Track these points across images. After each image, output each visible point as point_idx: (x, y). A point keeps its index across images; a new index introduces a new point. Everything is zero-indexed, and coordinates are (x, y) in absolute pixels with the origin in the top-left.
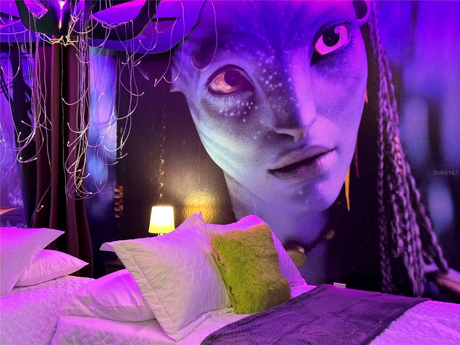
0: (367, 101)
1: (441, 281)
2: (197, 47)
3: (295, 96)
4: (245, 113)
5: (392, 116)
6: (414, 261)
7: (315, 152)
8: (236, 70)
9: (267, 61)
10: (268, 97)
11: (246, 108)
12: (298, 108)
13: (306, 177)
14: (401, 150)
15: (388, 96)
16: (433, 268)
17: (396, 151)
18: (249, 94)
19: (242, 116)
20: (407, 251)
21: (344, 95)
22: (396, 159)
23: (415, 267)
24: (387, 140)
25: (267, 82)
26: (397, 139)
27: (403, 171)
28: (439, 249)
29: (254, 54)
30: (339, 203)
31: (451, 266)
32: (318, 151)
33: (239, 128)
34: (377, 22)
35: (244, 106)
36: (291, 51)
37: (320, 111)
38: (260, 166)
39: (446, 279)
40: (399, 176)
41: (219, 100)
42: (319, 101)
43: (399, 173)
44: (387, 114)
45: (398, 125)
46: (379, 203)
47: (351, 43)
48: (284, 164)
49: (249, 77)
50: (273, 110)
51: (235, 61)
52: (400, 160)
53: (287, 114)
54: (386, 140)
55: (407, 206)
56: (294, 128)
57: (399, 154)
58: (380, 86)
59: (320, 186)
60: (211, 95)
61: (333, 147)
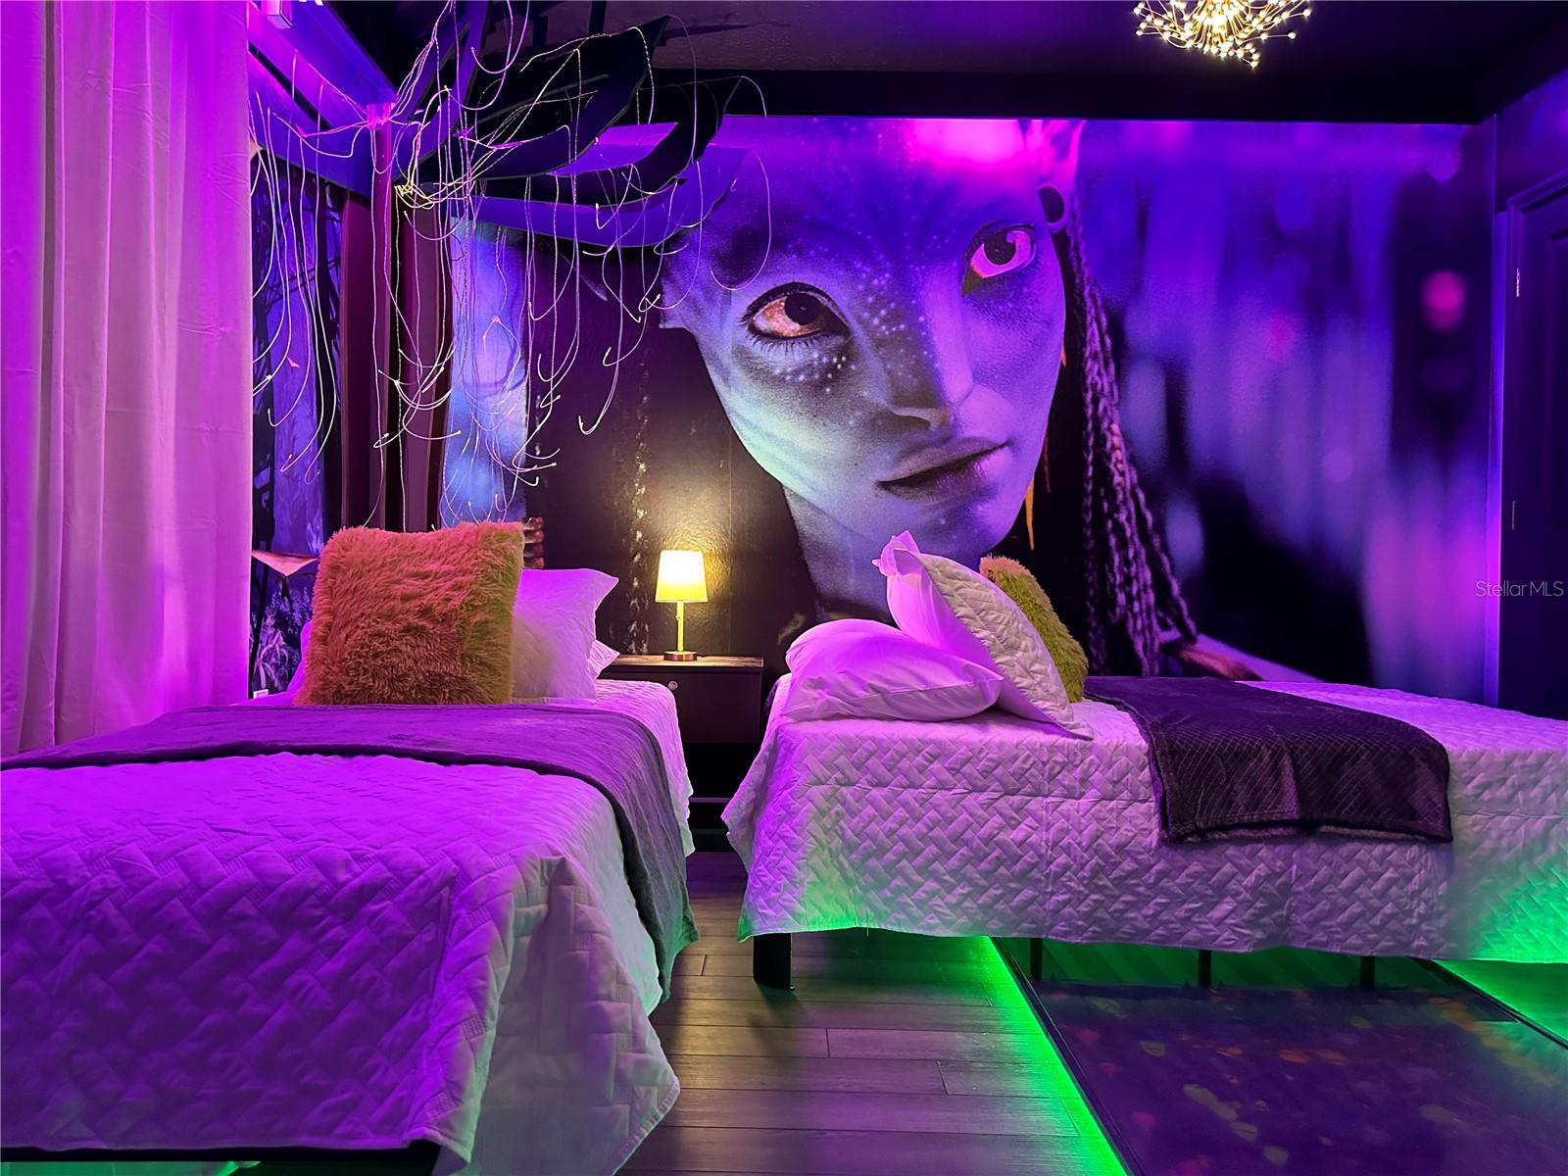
0: (1064, 363)
1: (1186, 655)
2: (724, 242)
3: (930, 348)
4: (830, 376)
5: (1107, 389)
6: (1143, 626)
7: (969, 450)
8: (811, 294)
9: (876, 282)
10: (877, 348)
11: (832, 368)
13: (954, 494)
14: (1123, 446)
15: (1101, 355)
16: (1174, 634)
17: (1114, 448)
18: (840, 340)
19: (824, 382)
20: (1131, 610)
21: (1024, 351)
22: (1114, 460)
23: (1144, 635)
24: (1099, 428)
25: (876, 321)
26: (1115, 427)
27: (1125, 481)
28: (1183, 603)
29: (848, 266)
30: (1015, 537)
31: (1200, 630)
32: (977, 448)
33: (817, 404)
34: (1081, 230)
35: (827, 363)
36: (924, 267)
37: (980, 376)
38: (862, 475)
39: (1192, 651)
40: (1118, 488)
41: (772, 350)
42: (978, 360)
43: (1119, 484)
44: (1099, 386)
45: (1118, 405)
46: (1085, 534)
47: (1036, 260)
48: (911, 470)
49: (838, 309)
50: (889, 372)
51: (806, 277)
52: (1121, 462)
53: (915, 380)
54: (1097, 428)
55: (1132, 537)
56: (931, 407)
57: (1118, 453)
58: (1088, 338)
59: (980, 508)
60: (754, 340)
61: (1004, 440)
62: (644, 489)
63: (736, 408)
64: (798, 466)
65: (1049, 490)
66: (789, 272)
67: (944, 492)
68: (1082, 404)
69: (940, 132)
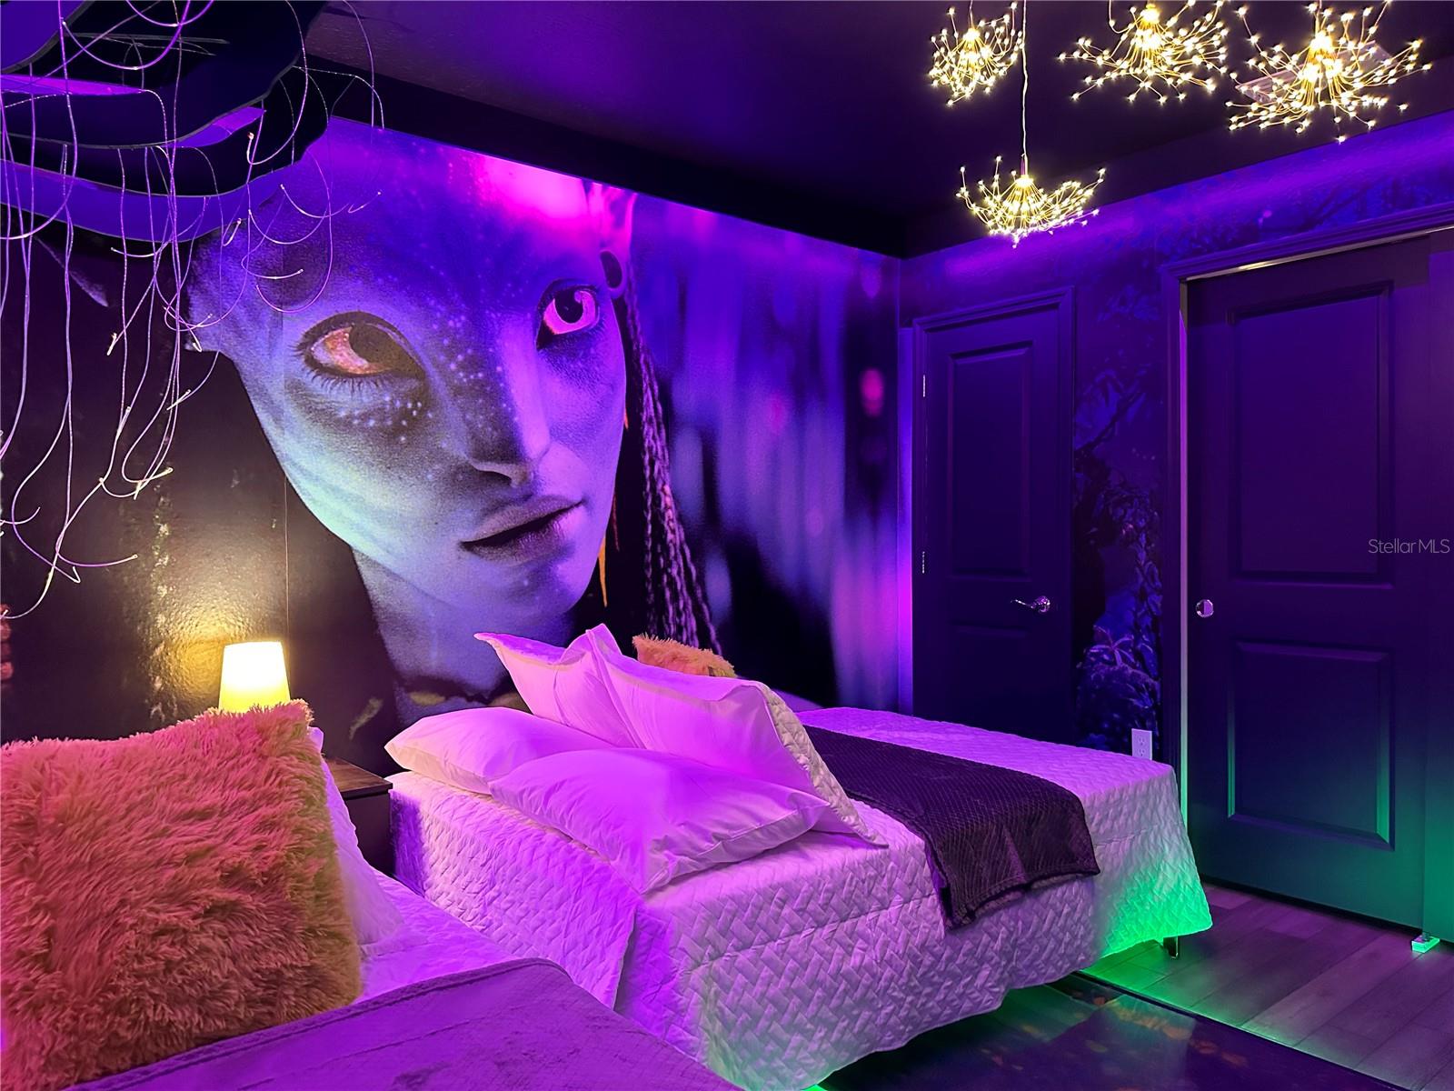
0: (627, 426)
3: (509, 400)
4: (404, 423)
5: (660, 452)
7: (550, 507)
8: (379, 327)
9: (451, 323)
10: (455, 396)
11: (406, 414)
12: (516, 424)
13: (536, 553)
14: (673, 506)
15: (654, 421)
17: (667, 508)
18: (415, 384)
19: (397, 430)
21: (593, 411)
22: (667, 519)
24: (655, 489)
25: (453, 366)
26: (667, 489)
27: (675, 537)
29: (420, 302)
30: (591, 595)
32: (555, 507)
33: (390, 454)
34: (635, 299)
35: (401, 408)
36: (499, 315)
37: (557, 433)
38: (443, 535)
40: (671, 545)
41: (335, 389)
42: (554, 417)
43: (671, 541)
44: (654, 449)
45: (668, 468)
46: (647, 589)
47: (600, 323)
48: (493, 529)
49: (412, 349)
50: (468, 423)
52: (672, 520)
53: (495, 433)
54: (653, 489)
55: (681, 590)
56: (512, 463)
57: (670, 512)
58: (644, 404)
59: (560, 567)
60: (313, 374)
61: (577, 499)
62: (167, 558)
63: (292, 455)
64: (369, 525)
65: (618, 548)
66: (354, 299)
67: (527, 552)
68: (643, 467)
69: (511, 174)
